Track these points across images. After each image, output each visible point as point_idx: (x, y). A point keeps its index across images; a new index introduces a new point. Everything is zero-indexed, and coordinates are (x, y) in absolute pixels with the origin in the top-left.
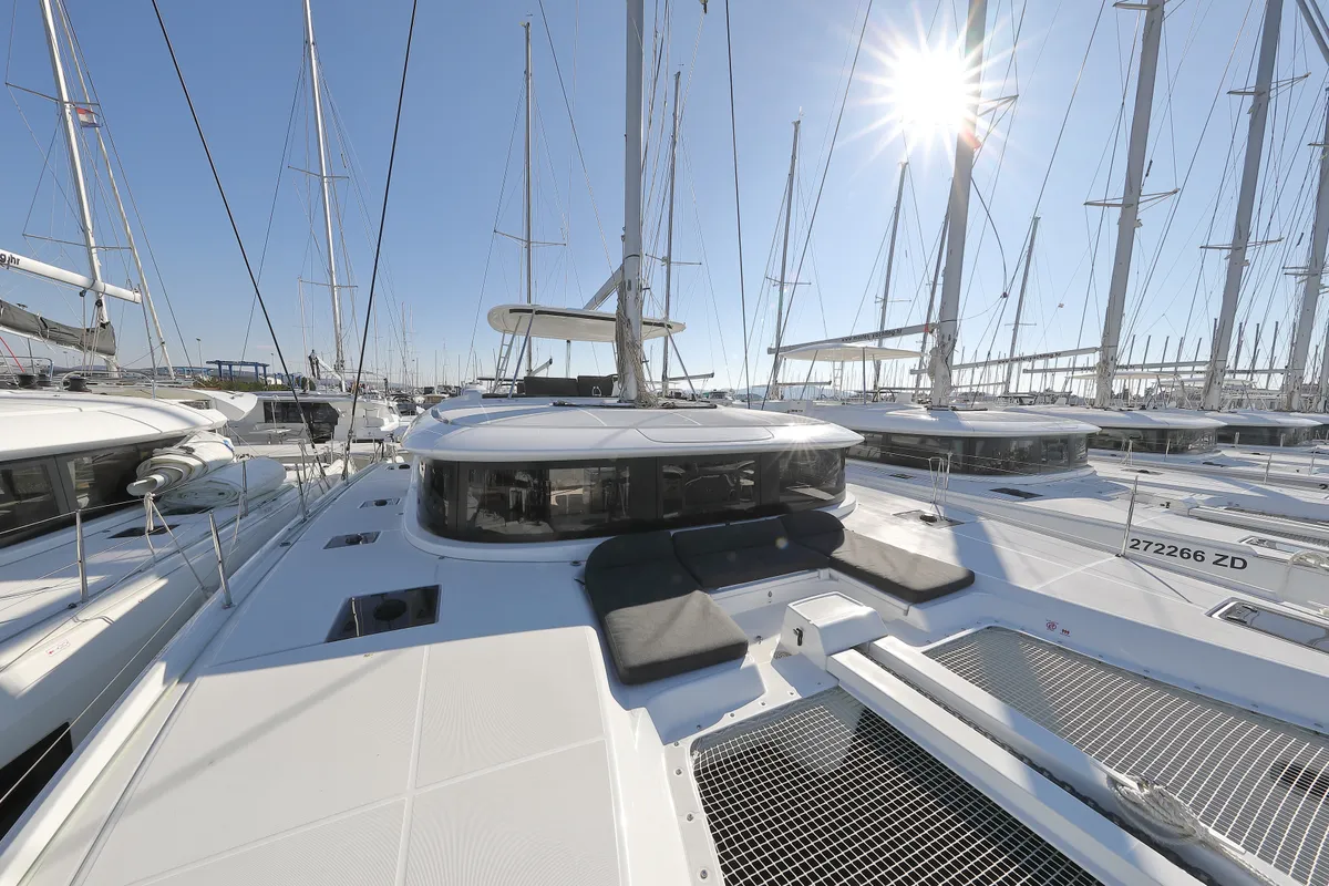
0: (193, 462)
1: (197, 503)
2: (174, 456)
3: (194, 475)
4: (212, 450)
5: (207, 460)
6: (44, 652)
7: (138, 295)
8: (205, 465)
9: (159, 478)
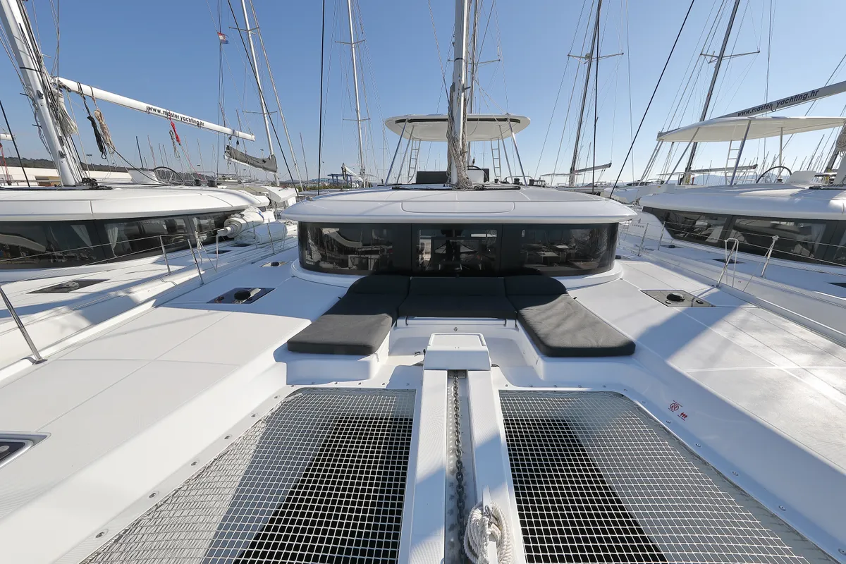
0: (242, 221)
1: (246, 242)
2: (236, 218)
3: (243, 229)
4: (252, 216)
5: (248, 221)
6: (146, 291)
7: (253, 136)
8: (247, 223)
9: (229, 229)
